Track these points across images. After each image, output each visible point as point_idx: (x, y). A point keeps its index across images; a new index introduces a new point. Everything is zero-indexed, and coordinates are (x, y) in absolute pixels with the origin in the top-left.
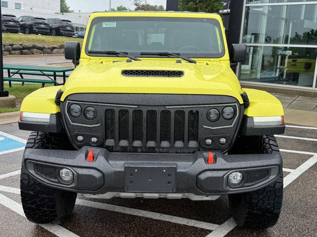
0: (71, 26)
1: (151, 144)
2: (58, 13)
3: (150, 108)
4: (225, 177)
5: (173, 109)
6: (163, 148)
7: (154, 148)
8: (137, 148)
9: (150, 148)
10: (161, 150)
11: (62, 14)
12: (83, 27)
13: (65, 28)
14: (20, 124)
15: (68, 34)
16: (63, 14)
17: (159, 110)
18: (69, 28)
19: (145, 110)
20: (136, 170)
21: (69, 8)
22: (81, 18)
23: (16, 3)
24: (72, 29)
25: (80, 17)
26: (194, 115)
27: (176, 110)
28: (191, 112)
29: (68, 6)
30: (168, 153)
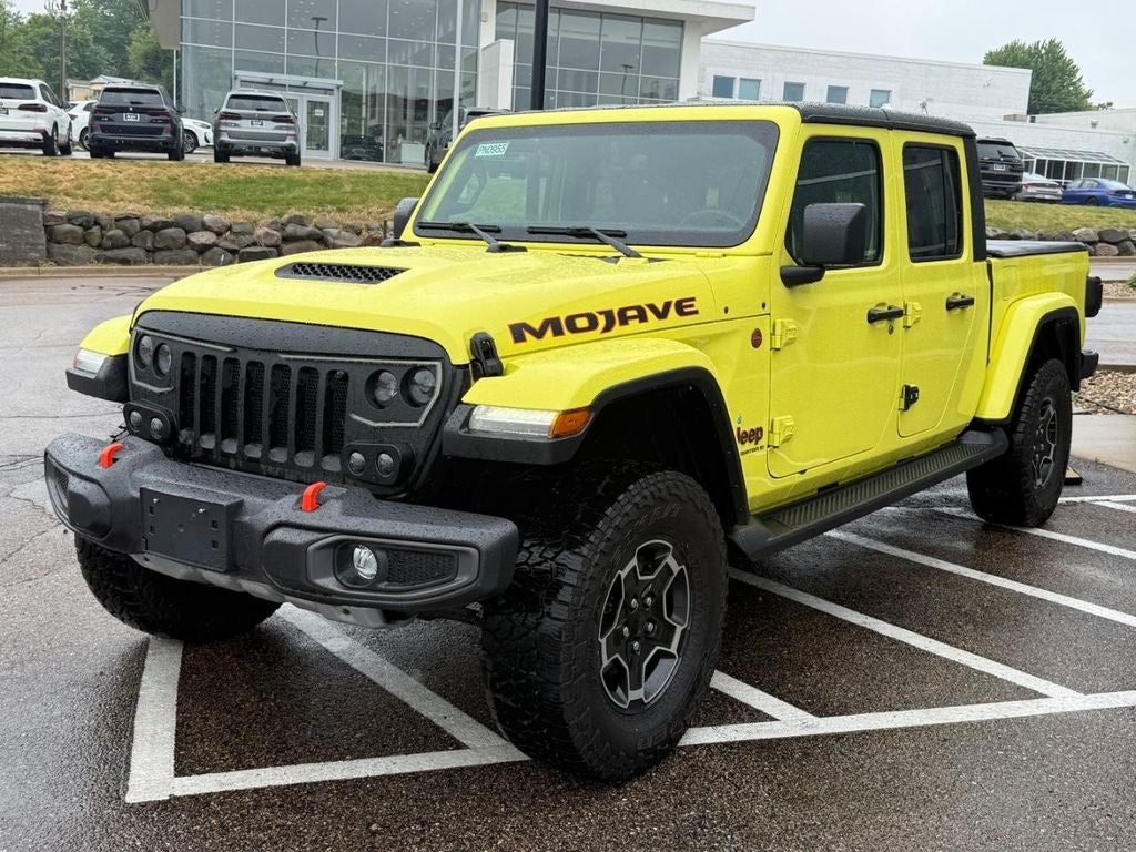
0: (1008, 160)
1: (255, 452)
2: (1015, 116)
3: (255, 357)
4: (311, 547)
5: (296, 364)
6: (275, 464)
7: (256, 461)
8: (227, 455)
9: (251, 460)
10: (270, 469)
11: (1029, 117)
12: (1098, 162)
13: (987, 169)
14: (70, 375)
15: (995, 189)
16: (1033, 121)
17: (269, 362)
18: (998, 168)
19: (244, 359)
20: (155, 500)
21: (1089, 95)
22: (1097, 129)
23: (873, 91)
24: (1011, 170)
25: (1094, 125)
26: (339, 382)
27: (303, 365)
28: (333, 372)
29: (1085, 88)
30: (283, 478)
